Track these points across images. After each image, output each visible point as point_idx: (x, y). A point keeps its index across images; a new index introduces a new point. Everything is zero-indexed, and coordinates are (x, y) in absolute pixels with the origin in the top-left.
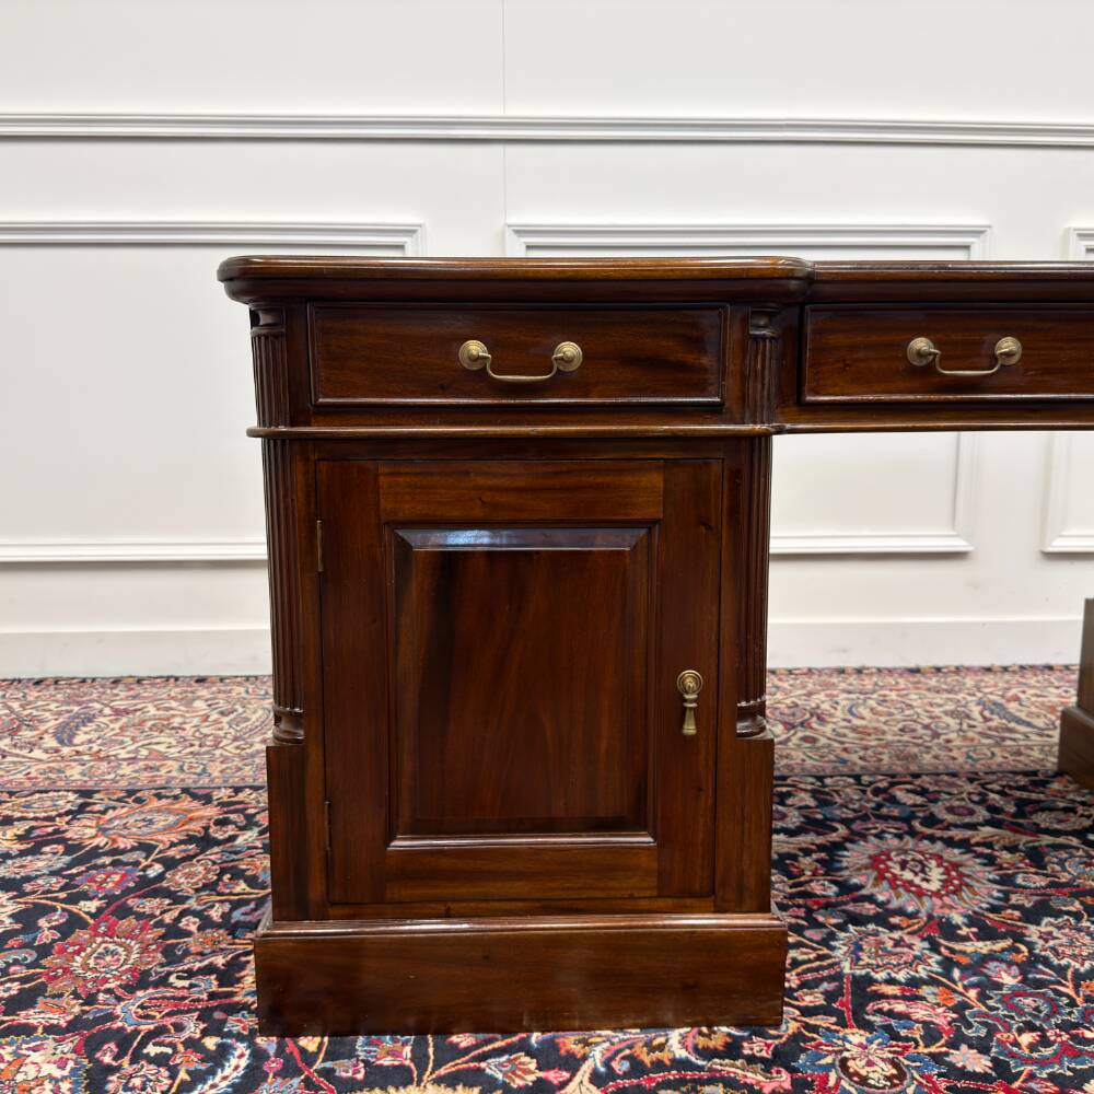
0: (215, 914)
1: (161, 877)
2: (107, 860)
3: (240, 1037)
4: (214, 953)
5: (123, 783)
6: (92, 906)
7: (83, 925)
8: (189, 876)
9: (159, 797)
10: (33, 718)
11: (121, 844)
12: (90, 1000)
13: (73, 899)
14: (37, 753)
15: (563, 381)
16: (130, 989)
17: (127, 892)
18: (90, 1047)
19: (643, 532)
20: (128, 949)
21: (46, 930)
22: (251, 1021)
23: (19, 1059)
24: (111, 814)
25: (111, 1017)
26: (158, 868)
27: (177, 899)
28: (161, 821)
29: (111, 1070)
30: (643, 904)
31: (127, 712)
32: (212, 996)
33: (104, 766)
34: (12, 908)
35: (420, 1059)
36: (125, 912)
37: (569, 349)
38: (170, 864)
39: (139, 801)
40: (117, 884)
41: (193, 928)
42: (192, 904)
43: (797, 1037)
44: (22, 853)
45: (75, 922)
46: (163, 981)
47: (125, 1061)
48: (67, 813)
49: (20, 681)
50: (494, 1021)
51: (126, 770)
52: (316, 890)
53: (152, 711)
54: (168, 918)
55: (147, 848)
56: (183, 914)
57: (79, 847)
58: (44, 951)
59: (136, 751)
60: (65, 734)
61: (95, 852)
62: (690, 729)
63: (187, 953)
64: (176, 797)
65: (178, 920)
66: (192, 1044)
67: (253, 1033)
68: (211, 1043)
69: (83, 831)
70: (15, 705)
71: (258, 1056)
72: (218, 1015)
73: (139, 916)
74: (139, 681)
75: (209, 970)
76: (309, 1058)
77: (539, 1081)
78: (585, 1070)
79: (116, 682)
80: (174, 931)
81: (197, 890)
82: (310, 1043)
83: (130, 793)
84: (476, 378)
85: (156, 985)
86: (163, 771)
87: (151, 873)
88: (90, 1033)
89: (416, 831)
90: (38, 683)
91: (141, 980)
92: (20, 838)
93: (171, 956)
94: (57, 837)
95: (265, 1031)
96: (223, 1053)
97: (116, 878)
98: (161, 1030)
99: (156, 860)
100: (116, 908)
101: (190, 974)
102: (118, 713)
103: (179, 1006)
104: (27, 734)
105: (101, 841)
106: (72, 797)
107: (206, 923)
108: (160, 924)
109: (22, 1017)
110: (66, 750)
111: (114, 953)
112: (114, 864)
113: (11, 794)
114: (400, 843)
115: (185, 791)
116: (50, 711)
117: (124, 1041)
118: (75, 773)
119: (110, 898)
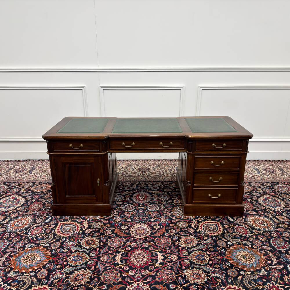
0: (50, 202)
1: (43, 196)
2: (36, 194)
3: (50, 216)
4: (49, 206)
5: (39, 181)
6: (34, 200)
7: (34, 203)
8: (47, 196)
9: (44, 184)
10: (26, 168)
11: (39, 191)
12: (34, 212)
13: (32, 199)
14: (27, 176)
15: (81, 148)
16: (39, 210)
17: (39, 198)
18: (34, 217)
19: (92, 164)
20: (39, 206)
21: (29, 203)
22: (52, 214)
23: (27, 218)
24: (37, 186)
25: (37, 214)
26: (43, 195)
27: (45, 199)
28: (44, 188)
29: (36, 219)
30: (95, 203)
31: (40, 167)
32: (48, 212)
33: (36, 178)
34: (25, 200)
35: (69, 219)
36: (39, 201)
37: (82, 145)
38: (45, 194)
39: (41, 184)
40: (38, 197)
41: (47, 203)
42: (47, 200)
43: (112, 217)
44: (25, 192)
45: (32, 202)
46: (43, 210)
47: (38, 218)
48: (31, 186)
49: (23, 160)
50: (79, 215)
51: (40, 179)
52: (58, 201)
53: (44, 167)
54: (44, 202)
55: (42, 192)
56: (46, 201)
57: (33, 191)
58: (29, 206)
59: (41, 175)
60: (31, 172)
61: (35, 192)
62: (98, 185)
63: (46, 206)
64: (46, 184)
65: (45, 202)
66: (45, 217)
67: (52, 216)
68: (47, 217)
69: (33, 189)
70: (23, 166)
71: (52, 218)
72: (48, 214)
73: (40, 202)
74: (43, 160)
75: (48, 208)
76: (57, 218)
77: (82, 221)
78: (87, 220)
79: (39, 160)
80: (44, 204)
81: (48, 198)
82: (58, 217)
83: (40, 183)
84: (71, 148)
85: (42, 210)
86: (45, 179)
87: (42, 196)
88: (34, 215)
89: (69, 195)
90: (26, 161)
91: (40, 210)
92: (25, 190)
93: (44, 207)
94: (30, 190)
95: (53, 215)
96: (48, 218)
97: (38, 196)
98: (42, 215)
99: (43, 194)
100: (37, 200)
101: (46, 209)
102: (39, 167)
103: (44, 213)
104: (25, 172)
105: (36, 191)
106: (32, 183)
107: (48, 203)
108: (43, 203)
109: (27, 213)
110: (31, 175)
111: (37, 206)
112: (37, 194)
113: (23, 183)
114: (67, 196)
115: (48, 183)
116: (28, 167)
117: (38, 216)
118: (32, 179)
119: (37, 199)
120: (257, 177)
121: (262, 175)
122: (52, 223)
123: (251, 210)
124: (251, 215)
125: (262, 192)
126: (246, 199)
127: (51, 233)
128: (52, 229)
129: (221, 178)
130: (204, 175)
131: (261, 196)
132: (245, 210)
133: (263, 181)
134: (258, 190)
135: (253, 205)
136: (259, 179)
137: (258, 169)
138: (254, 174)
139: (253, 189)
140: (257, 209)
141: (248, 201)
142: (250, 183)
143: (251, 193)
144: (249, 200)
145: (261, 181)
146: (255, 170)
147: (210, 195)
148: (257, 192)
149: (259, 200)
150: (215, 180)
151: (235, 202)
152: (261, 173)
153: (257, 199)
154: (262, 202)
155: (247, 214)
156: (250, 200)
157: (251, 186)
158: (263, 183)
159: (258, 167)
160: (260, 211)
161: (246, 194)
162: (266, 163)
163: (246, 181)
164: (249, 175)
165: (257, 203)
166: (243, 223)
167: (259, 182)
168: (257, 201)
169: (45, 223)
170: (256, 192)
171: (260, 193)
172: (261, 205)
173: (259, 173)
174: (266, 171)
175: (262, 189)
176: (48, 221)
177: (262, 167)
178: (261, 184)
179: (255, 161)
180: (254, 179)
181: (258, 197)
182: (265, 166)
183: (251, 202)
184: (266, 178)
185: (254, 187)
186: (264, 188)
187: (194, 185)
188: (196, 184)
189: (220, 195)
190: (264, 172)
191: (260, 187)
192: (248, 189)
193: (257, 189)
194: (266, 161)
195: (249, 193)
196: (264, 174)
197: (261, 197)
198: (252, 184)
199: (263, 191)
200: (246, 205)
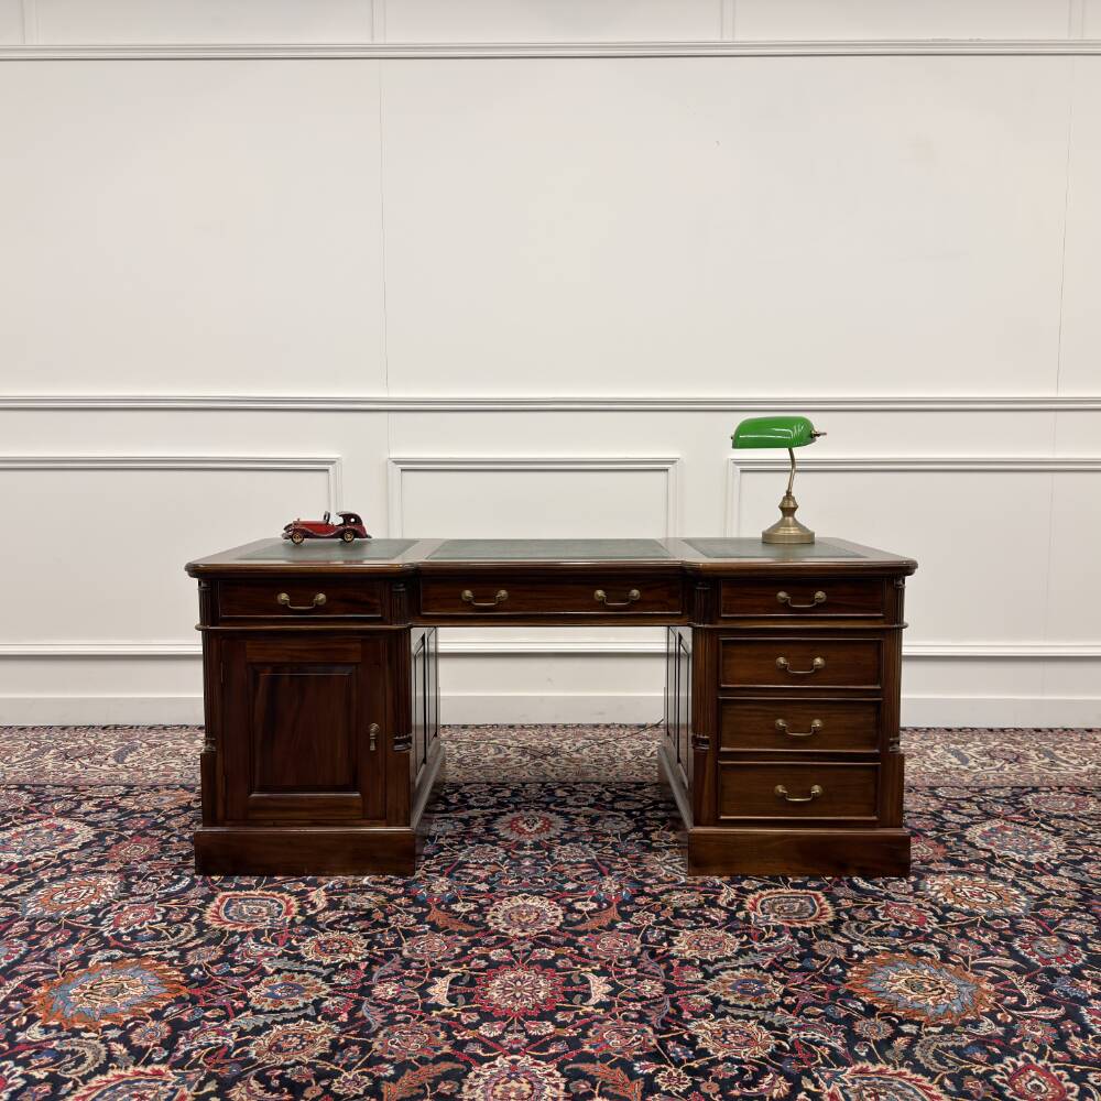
0: (186, 836)
1: (163, 822)
2: (138, 815)
3: (188, 876)
4: (182, 849)
5: (150, 782)
6: (130, 832)
7: (126, 839)
8: (177, 822)
9: (167, 789)
10: (100, 748)
11: (146, 808)
12: (128, 863)
13: (122, 830)
14: (104, 767)
15: (319, 609)
16: (144, 861)
17: (147, 827)
18: (127, 877)
19: (354, 667)
20: (145, 848)
21: (109, 840)
22: (193, 871)
23: (98, 881)
24: (142, 796)
25: (136, 869)
26: (163, 819)
27: (169, 830)
28: (167, 799)
29: (134, 883)
30: (358, 822)
31: (155, 746)
32: (179, 863)
33: (140, 774)
34: (93, 833)
35: (258, 884)
36: (145, 835)
37: (322, 596)
38: (168, 817)
39: (158, 791)
40: (142, 825)
41: (175, 841)
42: (176, 832)
43: (420, 879)
44: (98, 812)
45: (121, 839)
46: (160, 858)
47: (140, 882)
48: (121, 795)
49: (94, 727)
50: (294, 872)
51: (152, 776)
52: (220, 812)
53: (170, 745)
54: (164, 838)
55: (158, 811)
56: (173, 835)
57: (125, 809)
58: (109, 847)
59: (158, 767)
60: (119, 757)
61: (134, 812)
62: (373, 748)
63: (171, 849)
64: (177, 790)
65: (169, 838)
66: (167, 877)
67: (193, 875)
68: (175, 877)
69: (128, 803)
70: (92, 741)
71: (194, 882)
72: (180, 869)
73: (152, 837)
74: (165, 728)
75: (180, 855)
76: (213, 882)
77: (304, 890)
78: (324, 887)
79: (151, 728)
80: (167, 841)
81: (180, 828)
82: (215, 878)
83: (152, 787)
84: (284, 608)
85: (156, 859)
86: (172, 777)
87: (159, 821)
88: (126, 873)
89: (262, 790)
90: (104, 728)
91: (150, 858)
92: (96, 806)
93: (163, 850)
94: (114, 805)
95: (197, 874)
96: (179, 880)
97: (142, 822)
98: (154, 873)
99: (162, 816)
100: (141, 833)
101: (171, 856)
102: (151, 746)
103: (164, 866)
104: (97, 756)
105: (136, 807)
106: (122, 788)
107: (181, 840)
108: (160, 839)
109: (99, 868)
110: (120, 766)
111: (138, 849)
112: (142, 817)
113: (91, 786)
114: (253, 795)
115: (182, 786)
116: (111, 744)
117: (140, 876)
118: (124, 777)
119: (138, 830)
120: (959, 774)
121: (975, 768)
122: (191, 894)
123: (940, 861)
124: (940, 873)
125: (979, 812)
126: (920, 831)
127: (189, 921)
128: (192, 912)
129: (817, 723)
130: (756, 710)
131: (974, 823)
132: (914, 861)
133: (982, 784)
134: (963, 808)
135: (946, 847)
136: (967, 779)
137: (963, 751)
138: (947, 765)
139: (946, 805)
140: (960, 858)
141: (926, 836)
142: (932, 788)
143: (936, 815)
144: (929, 834)
145: (973, 784)
146: (949, 755)
147: (780, 789)
148: (960, 814)
149: (966, 833)
150: (795, 728)
151: (875, 818)
152: (972, 764)
153: (960, 831)
154: (978, 839)
155: (924, 871)
156: (935, 832)
157: (937, 797)
158: (982, 790)
159: (959, 747)
160: (971, 862)
161: (920, 817)
162: (991, 736)
163: (919, 783)
164: (927, 768)
165: (959, 840)
166: (910, 894)
167: (967, 787)
168: (961, 838)
169: (167, 895)
170: (954, 812)
171: (971, 816)
172: (976, 847)
173: (965, 761)
174: (993, 758)
175: (979, 804)
176: (177, 888)
177: (978, 746)
178: (975, 792)
179: (949, 730)
180: (948, 779)
181: (965, 826)
182: (986, 743)
183: (938, 839)
184: (991, 776)
185: (948, 799)
186: (986, 801)
187: (722, 749)
188: (728, 747)
189: (816, 789)
190: (985, 759)
191: (969, 800)
192: (928, 804)
193: (959, 805)
194: (991, 730)
195: (932, 814)
196: (983, 765)
197: (974, 826)
198: (941, 792)
199: (980, 809)
200: (919, 848)
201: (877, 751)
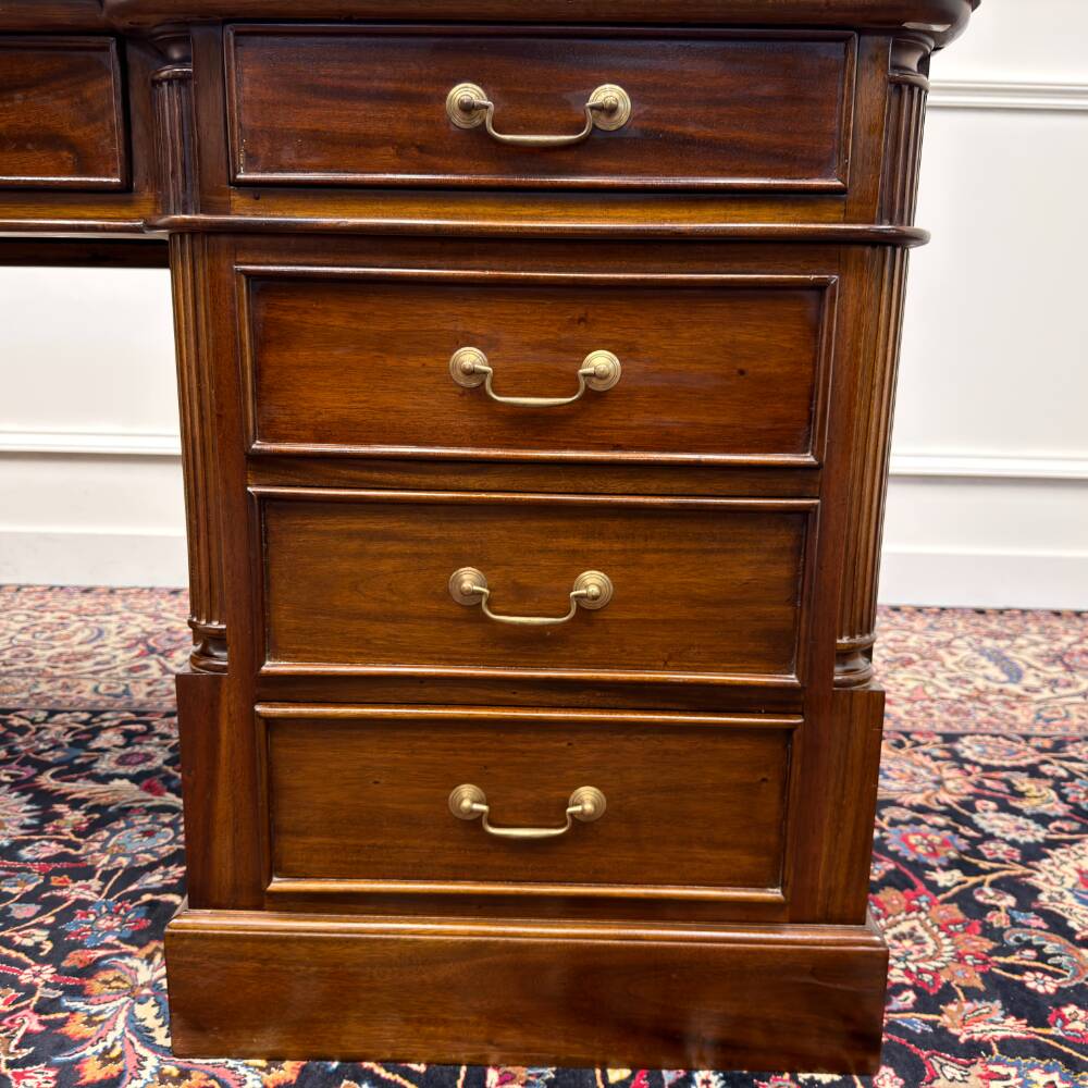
120: (1005, 703)
121: (1037, 691)
123: (971, 994)
124: (973, 1050)
125: (1061, 809)
126: (920, 867)
129: (592, 582)
130: (386, 536)
131: (1054, 844)
132: (900, 988)
133: (1057, 730)
134: (1021, 795)
135: (989, 932)
136: (1024, 717)
137: (1009, 654)
138: (980, 683)
139: (980, 785)
140: (1030, 980)
141: (933, 887)
142: (950, 738)
143: (959, 816)
144: (943, 878)
145: (1038, 730)
146: (983, 661)
147: (468, 798)
148: (1017, 812)
149: (1038, 880)
151: (774, 894)
152: (1030, 680)
153: (1020, 870)
154: (1070, 899)
155: (923, 1040)
156: (957, 875)
157: (959, 761)
158: (1059, 745)
159: (1002, 644)
160: (1062, 997)
161: (918, 822)
162: (1058, 624)
163: (923, 726)
164: (939, 689)
165: (1022, 907)
167: (1027, 738)
168: (1026, 895)
170: (1004, 807)
171: (1043, 819)
172: (1069, 934)
173: (1015, 675)
174: (1069, 668)
175: (1058, 784)
177: (1036, 644)
178: (1041, 750)
179: (981, 612)
180: (981, 716)
181: (1032, 853)
182: (1053, 638)
183: (965, 899)
184: (1072, 709)
185: (987, 768)
186: (1072, 777)
187: (271, 666)
188: (295, 656)
189: (587, 799)
190: (1056, 671)
191: (1033, 771)
192: (940, 783)
193: (1010, 785)
194: (1057, 614)
195: (949, 812)
196: (1054, 683)
197: (1057, 853)
198: (968, 748)
199: (1063, 798)
200: (911, 935)
201: (792, 679)
